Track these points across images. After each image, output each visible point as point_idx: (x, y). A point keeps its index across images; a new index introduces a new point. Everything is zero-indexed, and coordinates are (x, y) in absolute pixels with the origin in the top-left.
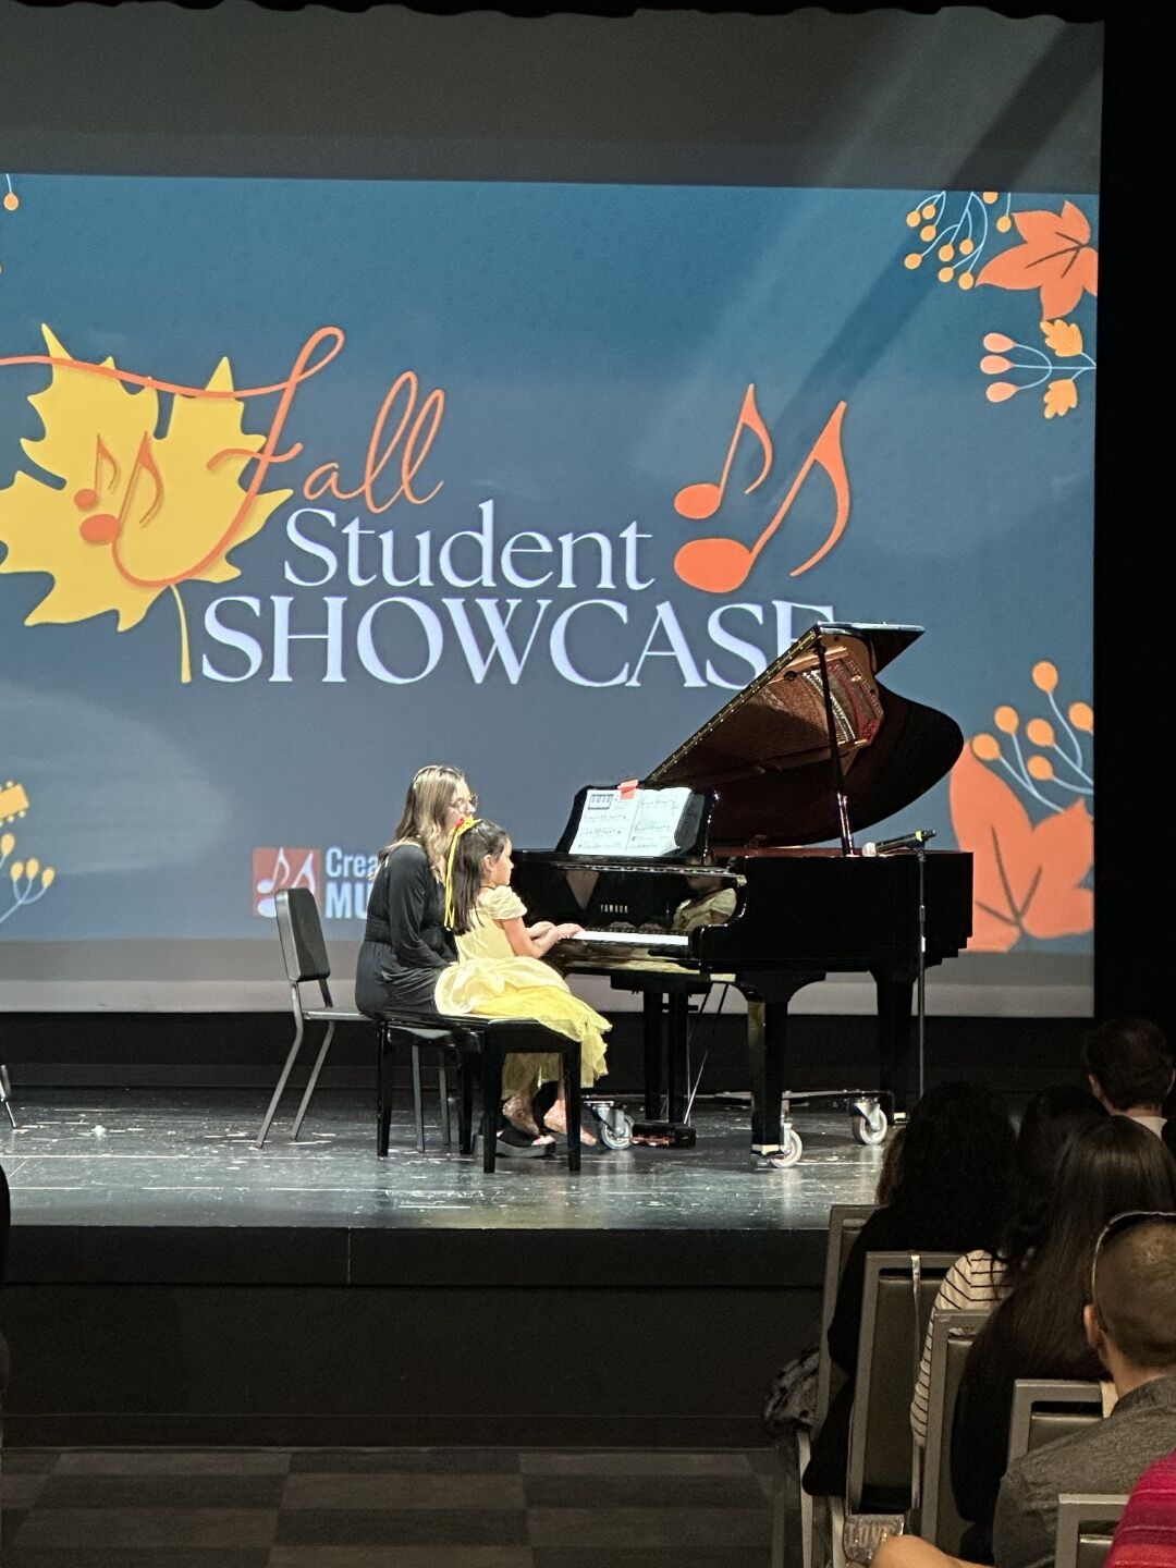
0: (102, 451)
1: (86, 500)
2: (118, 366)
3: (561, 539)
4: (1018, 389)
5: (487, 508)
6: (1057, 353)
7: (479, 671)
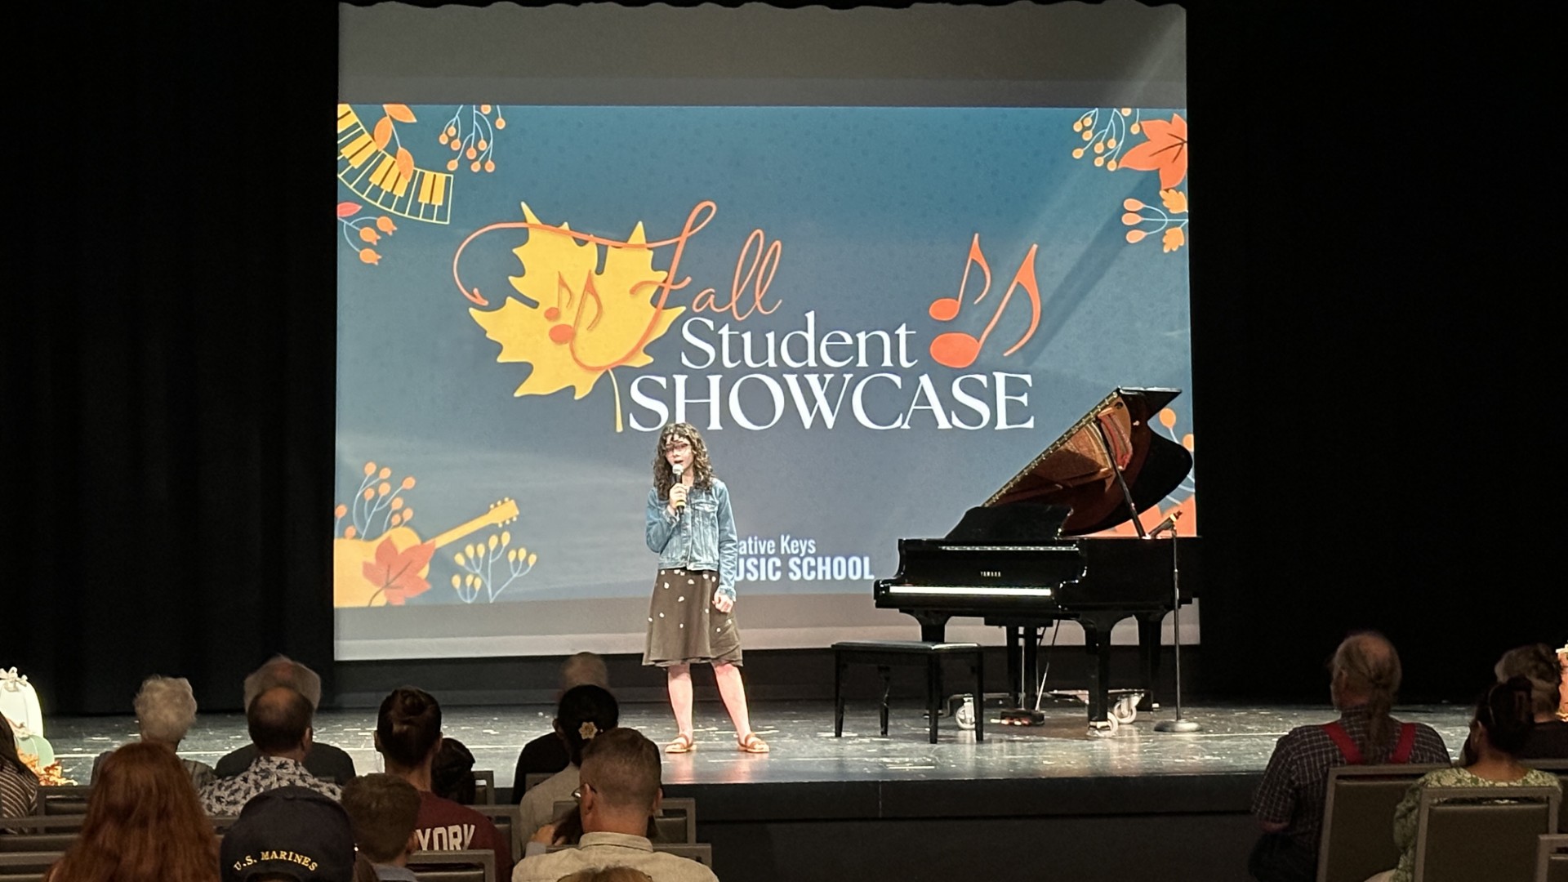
0: (562, 283)
1: (552, 314)
2: (571, 229)
3: (858, 335)
4: (1146, 234)
5: (811, 316)
6: (1172, 211)
7: (807, 420)
